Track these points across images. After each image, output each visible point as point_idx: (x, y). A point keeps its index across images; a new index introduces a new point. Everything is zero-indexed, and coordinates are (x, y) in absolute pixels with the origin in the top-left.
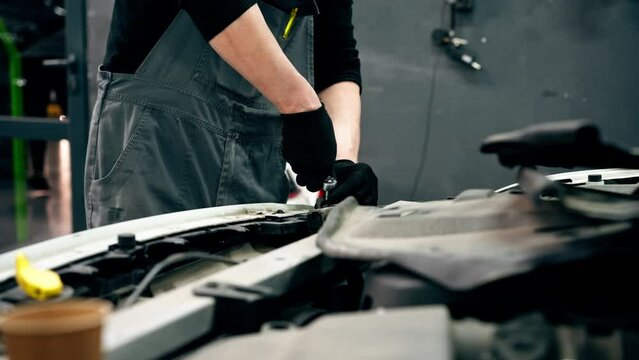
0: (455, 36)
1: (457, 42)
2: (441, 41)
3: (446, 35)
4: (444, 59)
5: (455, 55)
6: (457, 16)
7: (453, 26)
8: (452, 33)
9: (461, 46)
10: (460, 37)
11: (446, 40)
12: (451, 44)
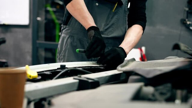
0: (188, 21)
1: (188, 23)
2: (183, 22)
3: (185, 20)
4: (184, 28)
5: (187, 27)
6: (189, 15)
7: (187, 18)
8: (187, 20)
9: (189, 24)
10: (189, 21)
11: (185, 22)
12: (186, 23)
